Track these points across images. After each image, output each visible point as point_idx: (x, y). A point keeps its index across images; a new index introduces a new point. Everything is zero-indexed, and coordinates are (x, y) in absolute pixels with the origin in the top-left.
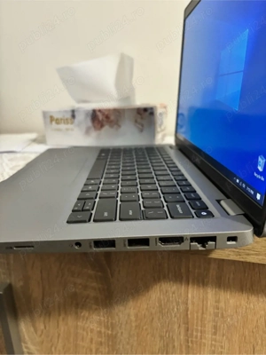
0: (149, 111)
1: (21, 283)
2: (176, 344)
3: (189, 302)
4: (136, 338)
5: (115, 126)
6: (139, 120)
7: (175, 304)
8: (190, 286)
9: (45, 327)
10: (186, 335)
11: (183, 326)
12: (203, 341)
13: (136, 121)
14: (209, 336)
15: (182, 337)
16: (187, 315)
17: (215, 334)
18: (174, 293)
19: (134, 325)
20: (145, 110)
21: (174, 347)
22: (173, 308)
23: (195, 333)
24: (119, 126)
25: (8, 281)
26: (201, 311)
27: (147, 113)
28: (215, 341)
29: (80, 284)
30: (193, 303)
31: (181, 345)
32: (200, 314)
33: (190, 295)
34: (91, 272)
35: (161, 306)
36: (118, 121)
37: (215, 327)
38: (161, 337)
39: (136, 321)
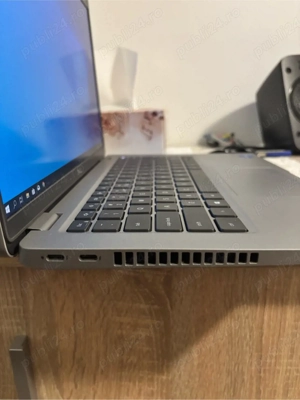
0: (159, 115)
1: (44, 334)
2: (246, 378)
3: (265, 325)
4: (197, 379)
5: (118, 134)
6: (147, 126)
7: (247, 331)
8: (267, 307)
9: (76, 387)
10: (259, 364)
11: (255, 354)
12: (278, 367)
13: (143, 128)
14: (284, 361)
15: (253, 368)
16: (261, 341)
17: (291, 357)
18: (247, 317)
19: (196, 363)
20: (155, 114)
21: (243, 381)
22: (246, 335)
23: (268, 361)
24: (122, 134)
25: (24, 334)
26: (277, 335)
27: (157, 118)
28: (291, 365)
29: (129, 323)
30: (269, 326)
31: (251, 377)
32: (276, 338)
33: (266, 318)
34: (143, 306)
35: (230, 335)
36: (120, 127)
37: (292, 350)
38: (229, 373)
39: (199, 357)
